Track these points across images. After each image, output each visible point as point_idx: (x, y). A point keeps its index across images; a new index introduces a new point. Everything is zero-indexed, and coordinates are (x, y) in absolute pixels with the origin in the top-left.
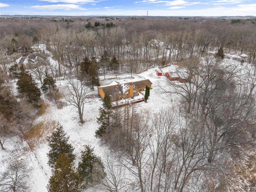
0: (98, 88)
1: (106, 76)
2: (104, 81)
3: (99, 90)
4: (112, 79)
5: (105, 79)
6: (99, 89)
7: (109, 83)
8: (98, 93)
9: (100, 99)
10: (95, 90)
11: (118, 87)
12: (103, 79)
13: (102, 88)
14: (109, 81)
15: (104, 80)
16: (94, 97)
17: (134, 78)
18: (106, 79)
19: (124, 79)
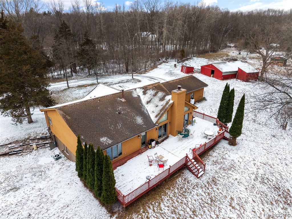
0: (46, 112)
1: (71, 81)
2: (67, 93)
3: (48, 120)
4: (89, 85)
5: (69, 88)
6: (50, 115)
7: (81, 95)
8: (49, 129)
9: (57, 151)
10: (37, 122)
11: (123, 100)
12: (62, 89)
13: (60, 109)
14: (82, 91)
15: (65, 90)
16: (34, 146)
17: (140, 81)
18: (72, 88)
19: (119, 85)
